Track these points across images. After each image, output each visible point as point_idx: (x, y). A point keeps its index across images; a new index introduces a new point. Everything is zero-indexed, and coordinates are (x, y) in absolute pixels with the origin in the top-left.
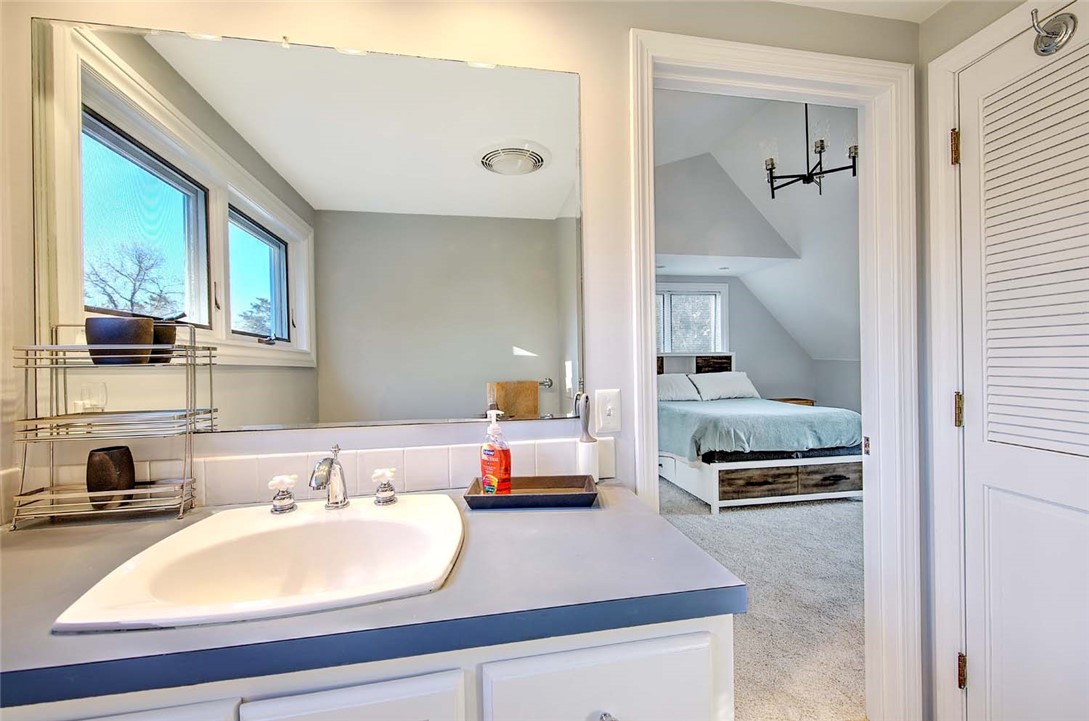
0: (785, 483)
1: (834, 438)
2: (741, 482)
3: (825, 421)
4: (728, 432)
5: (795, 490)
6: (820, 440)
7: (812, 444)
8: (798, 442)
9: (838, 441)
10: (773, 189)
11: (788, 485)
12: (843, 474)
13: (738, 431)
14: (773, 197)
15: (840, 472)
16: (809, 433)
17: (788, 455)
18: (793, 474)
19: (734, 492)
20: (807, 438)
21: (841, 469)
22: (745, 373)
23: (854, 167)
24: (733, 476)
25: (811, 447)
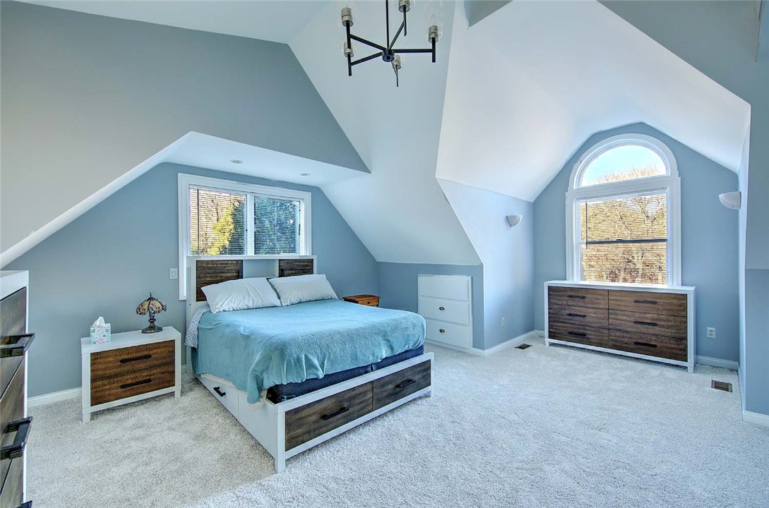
0: (361, 403)
1: (404, 344)
2: (314, 418)
3: (396, 327)
4: (298, 360)
5: (371, 407)
6: (392, 348)
7: (384, 353)
8: (373, 355)
9: (407, 346)
10: (351, 64)
11: (365, 404)
12: (410, 377)
13: (310, 357)
14: (350, 74)
15: (409, 376)
16: (383, 343)
17: (364, 370)
18: (368, 391)
19: (305, 433)
20: (381, 349)
21: (409, 373)
22: (324, 275)
23: (433, 51)
24: (303, 414)
25: (384, 356)
